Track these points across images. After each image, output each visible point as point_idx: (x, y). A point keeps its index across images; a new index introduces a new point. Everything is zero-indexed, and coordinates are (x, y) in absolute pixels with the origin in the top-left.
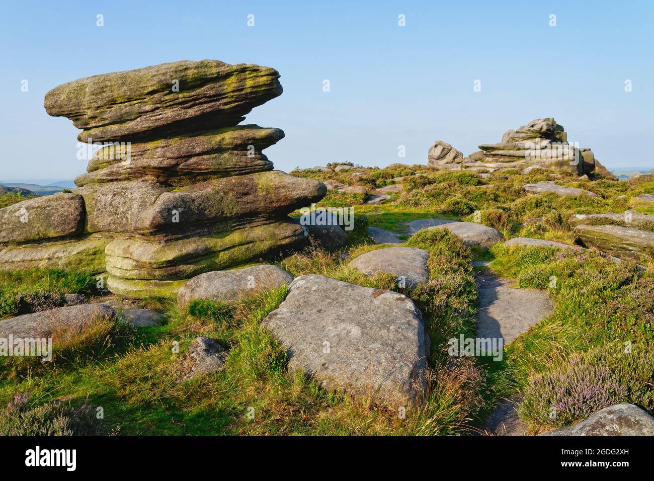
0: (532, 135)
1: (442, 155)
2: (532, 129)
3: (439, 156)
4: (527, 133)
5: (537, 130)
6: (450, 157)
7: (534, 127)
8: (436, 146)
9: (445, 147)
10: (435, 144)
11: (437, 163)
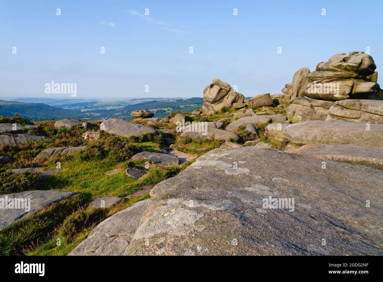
0: (345, 73)
1: (219, 98)
2: (344, 64)
3: (215, 99)
4: (337, 71)
5: (353, 67)
6: (227, 101)
7: (349, 61)
8: (212, 86)
9: (223, 88)
10: (211, 83)
11: (212, 107)
